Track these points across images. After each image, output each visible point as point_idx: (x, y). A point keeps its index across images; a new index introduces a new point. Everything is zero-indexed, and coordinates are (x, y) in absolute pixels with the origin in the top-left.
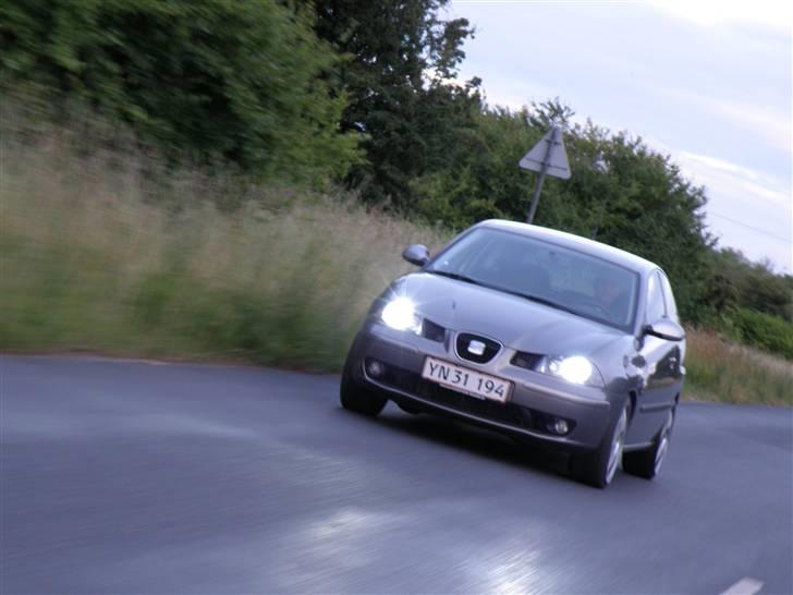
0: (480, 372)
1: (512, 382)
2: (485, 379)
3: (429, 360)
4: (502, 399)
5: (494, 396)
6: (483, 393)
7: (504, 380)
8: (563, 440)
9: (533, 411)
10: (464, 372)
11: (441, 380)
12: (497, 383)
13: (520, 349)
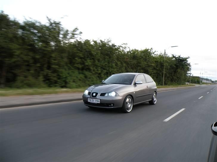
0: (95, 99)
1: (100, 99)
2: (96, 100)
3: (88, 99)
4: (100, 103)
5: (98, 102)
6: (96, 102)
7: (99, 99)
8: (113, 107)
9: (106, 104)
10: (93, 99)
11: (90, 102)
12: (98, 100)
13: (102, 93)
